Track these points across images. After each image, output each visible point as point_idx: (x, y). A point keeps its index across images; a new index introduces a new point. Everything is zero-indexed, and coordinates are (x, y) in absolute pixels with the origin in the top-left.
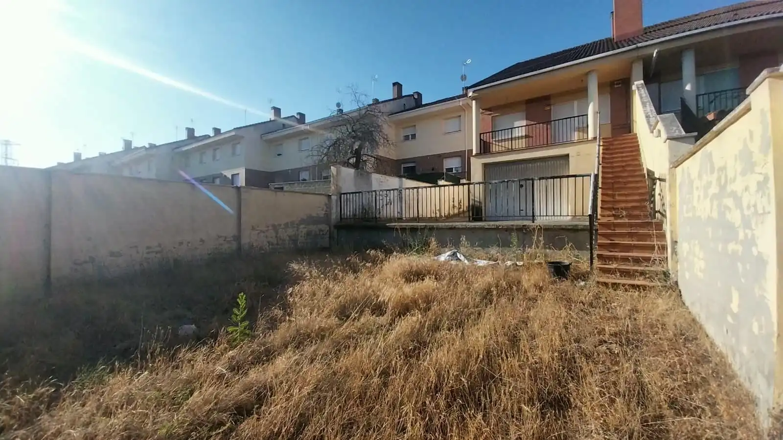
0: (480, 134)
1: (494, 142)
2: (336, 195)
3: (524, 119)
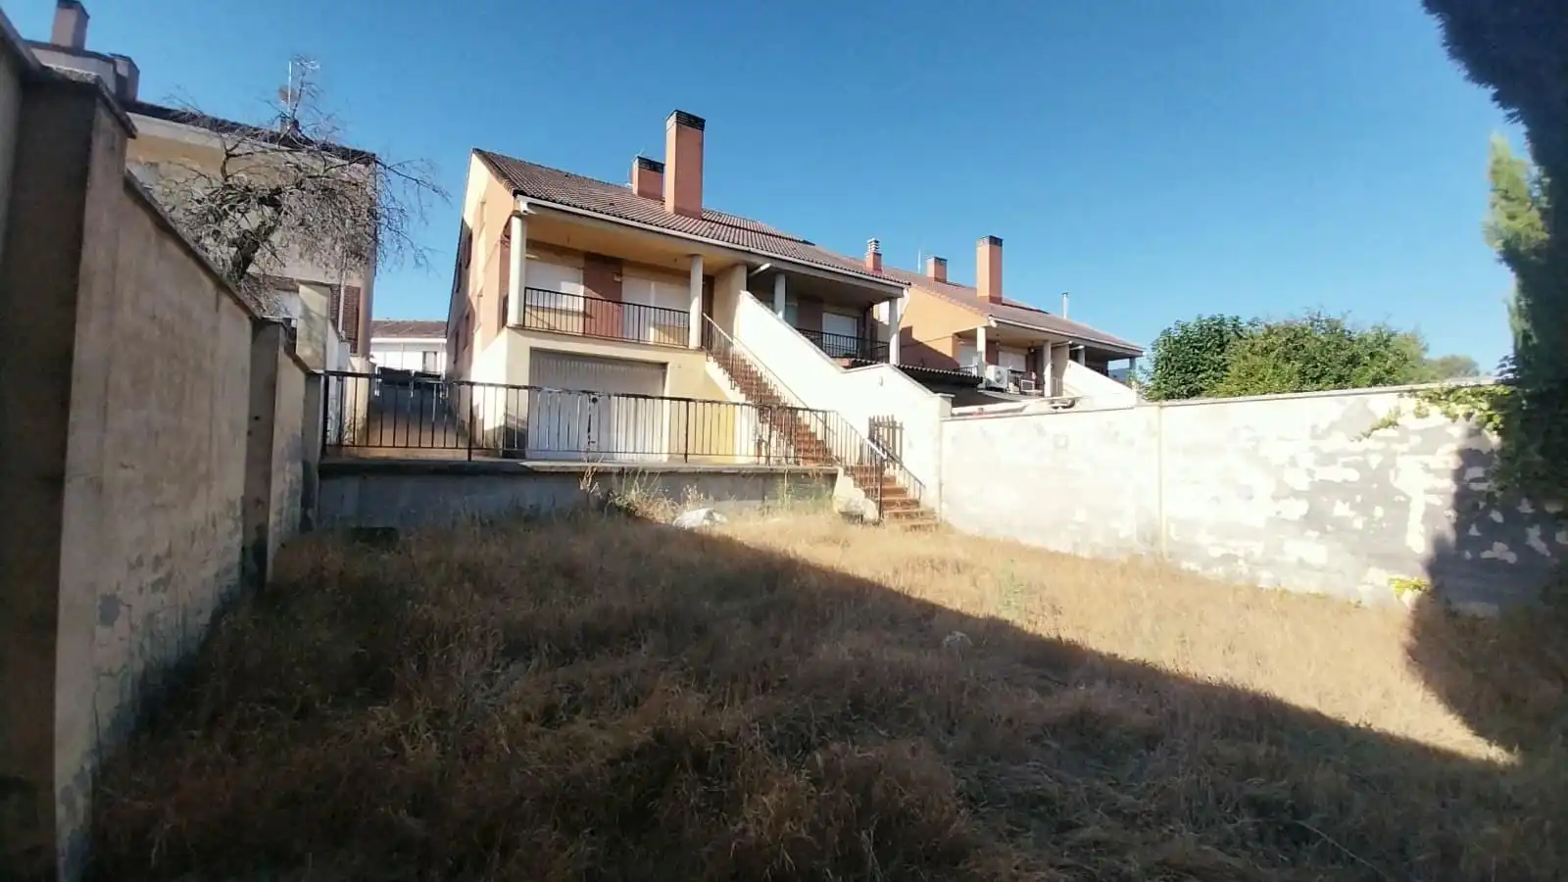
0: (526, 288)
3: (578, 282)
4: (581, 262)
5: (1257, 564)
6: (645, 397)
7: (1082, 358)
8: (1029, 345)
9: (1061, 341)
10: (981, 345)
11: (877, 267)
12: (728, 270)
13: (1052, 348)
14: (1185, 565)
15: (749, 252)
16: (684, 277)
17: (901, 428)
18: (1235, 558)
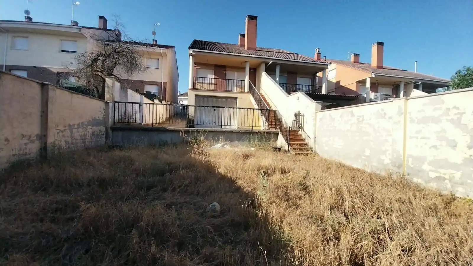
0: (194, 77)
1: (196, 83)
2: (112, 103)
3: (213, 74)
4: (213, 68)
5: (457, 183)
6: (207, 107)
7: (421, 88)
8: (394, 83)
9: (411, 81)
10: (368, 85)
11: (319, 58)
12: (259, 65)
13: (405, 85)
14: (415, 180)
15: (265, 58)
16: (244, 69)
17: (304, 116)
18: (445, 179)
